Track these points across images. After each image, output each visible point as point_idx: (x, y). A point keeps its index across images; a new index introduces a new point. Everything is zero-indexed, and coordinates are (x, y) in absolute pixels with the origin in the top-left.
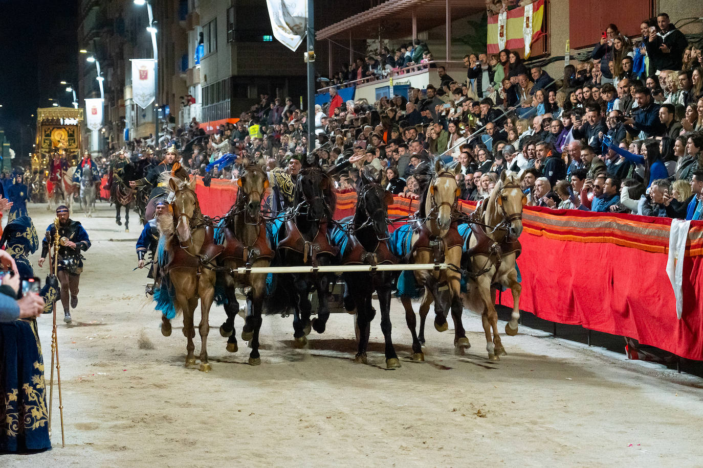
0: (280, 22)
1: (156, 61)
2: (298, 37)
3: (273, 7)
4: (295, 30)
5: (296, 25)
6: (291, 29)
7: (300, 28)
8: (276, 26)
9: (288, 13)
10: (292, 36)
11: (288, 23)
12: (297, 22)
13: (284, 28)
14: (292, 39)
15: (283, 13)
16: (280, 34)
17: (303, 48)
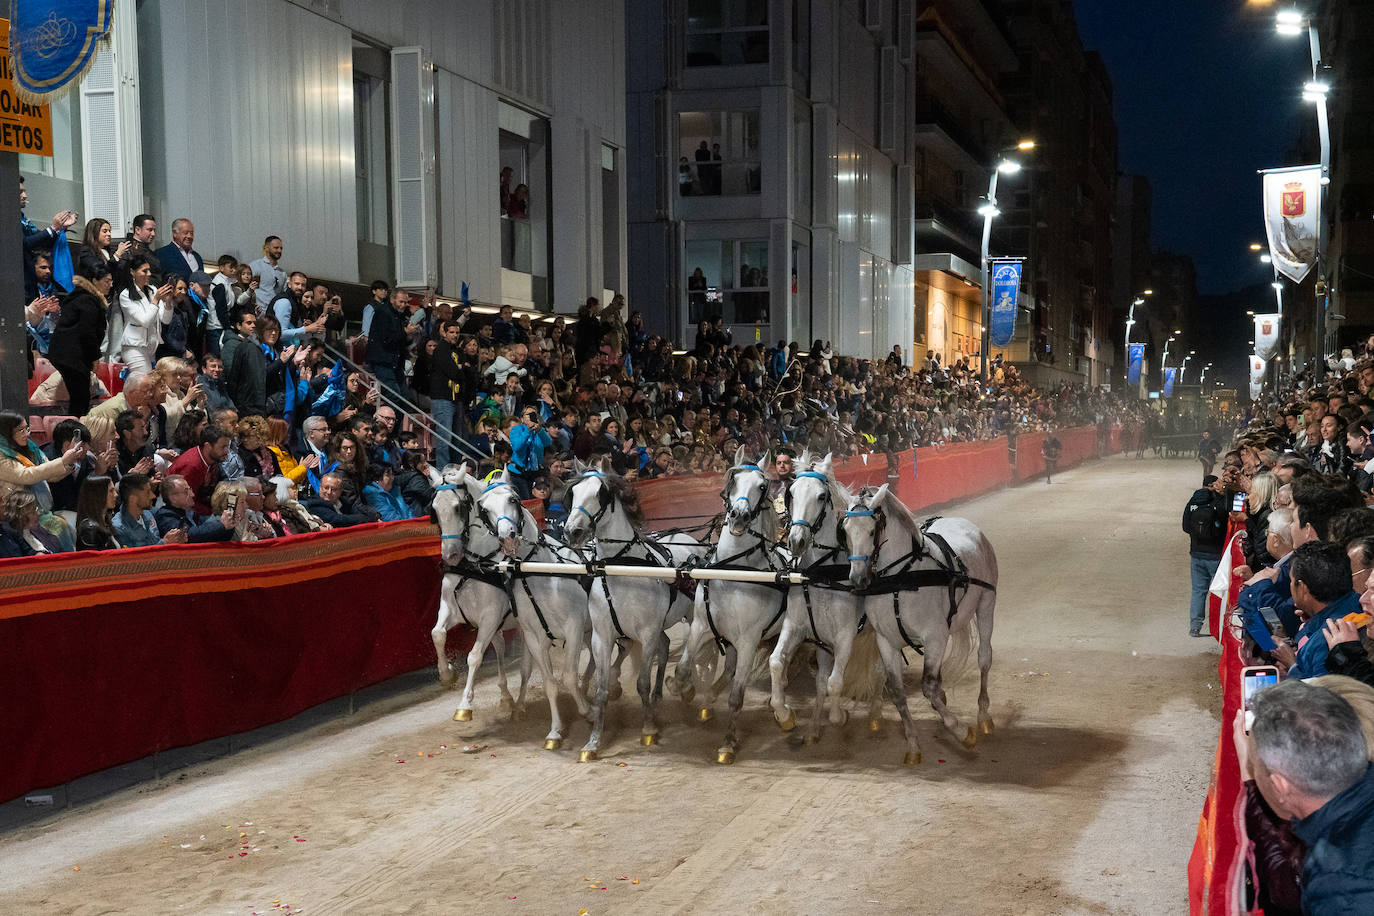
0: (1282, 246)
1: (1280, 316)
2: (1303, 265)
3: (1273, 228)
4: (1300, 256)
5: (1304, 250)
6: (1297, 255)
7: (1310, 253)
8: (1277, 252)
9: (1293, 235)
10: (1297, 264)
11: (1293, 247)
12: (1305, 245)
13: (1286, 255)
14: (1297, 268)
15: (1287, 237)
16: (1279, 261)
17: (1311, 279)
